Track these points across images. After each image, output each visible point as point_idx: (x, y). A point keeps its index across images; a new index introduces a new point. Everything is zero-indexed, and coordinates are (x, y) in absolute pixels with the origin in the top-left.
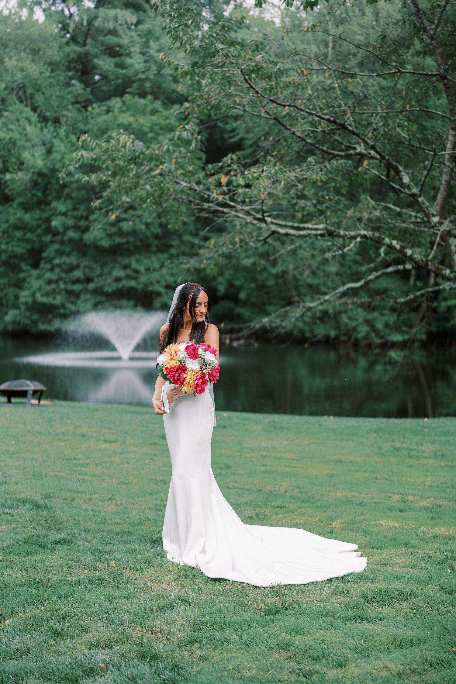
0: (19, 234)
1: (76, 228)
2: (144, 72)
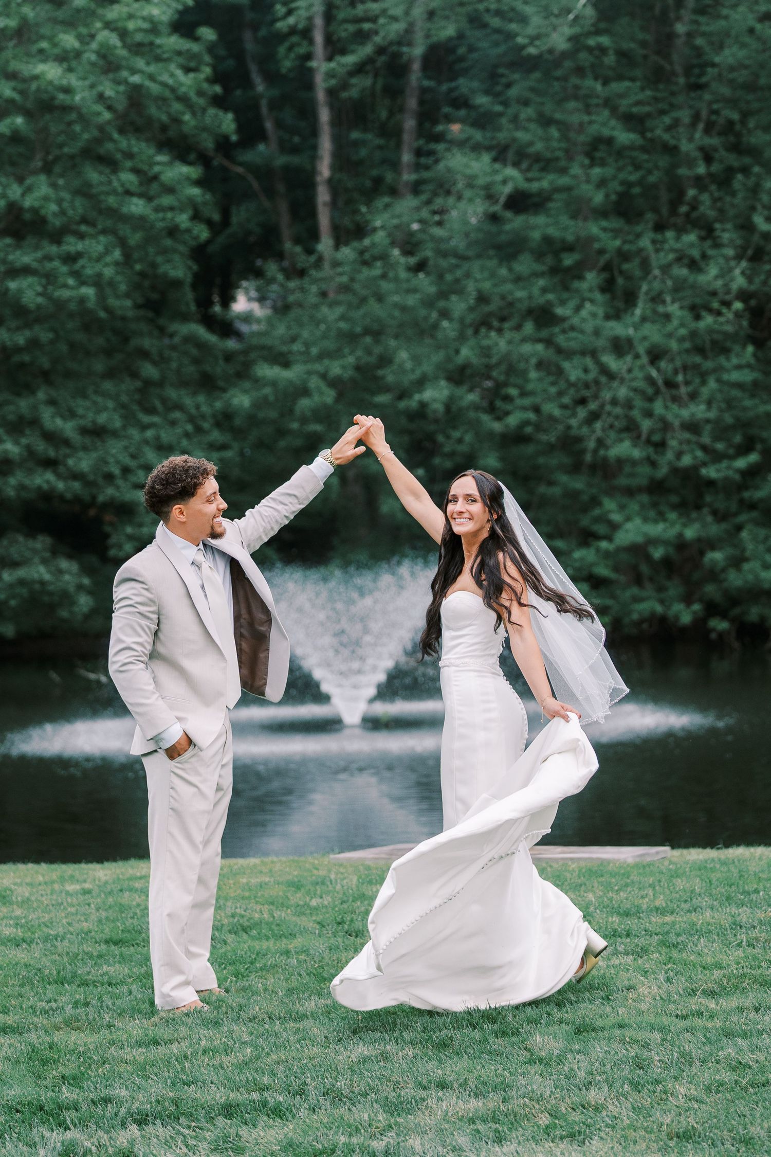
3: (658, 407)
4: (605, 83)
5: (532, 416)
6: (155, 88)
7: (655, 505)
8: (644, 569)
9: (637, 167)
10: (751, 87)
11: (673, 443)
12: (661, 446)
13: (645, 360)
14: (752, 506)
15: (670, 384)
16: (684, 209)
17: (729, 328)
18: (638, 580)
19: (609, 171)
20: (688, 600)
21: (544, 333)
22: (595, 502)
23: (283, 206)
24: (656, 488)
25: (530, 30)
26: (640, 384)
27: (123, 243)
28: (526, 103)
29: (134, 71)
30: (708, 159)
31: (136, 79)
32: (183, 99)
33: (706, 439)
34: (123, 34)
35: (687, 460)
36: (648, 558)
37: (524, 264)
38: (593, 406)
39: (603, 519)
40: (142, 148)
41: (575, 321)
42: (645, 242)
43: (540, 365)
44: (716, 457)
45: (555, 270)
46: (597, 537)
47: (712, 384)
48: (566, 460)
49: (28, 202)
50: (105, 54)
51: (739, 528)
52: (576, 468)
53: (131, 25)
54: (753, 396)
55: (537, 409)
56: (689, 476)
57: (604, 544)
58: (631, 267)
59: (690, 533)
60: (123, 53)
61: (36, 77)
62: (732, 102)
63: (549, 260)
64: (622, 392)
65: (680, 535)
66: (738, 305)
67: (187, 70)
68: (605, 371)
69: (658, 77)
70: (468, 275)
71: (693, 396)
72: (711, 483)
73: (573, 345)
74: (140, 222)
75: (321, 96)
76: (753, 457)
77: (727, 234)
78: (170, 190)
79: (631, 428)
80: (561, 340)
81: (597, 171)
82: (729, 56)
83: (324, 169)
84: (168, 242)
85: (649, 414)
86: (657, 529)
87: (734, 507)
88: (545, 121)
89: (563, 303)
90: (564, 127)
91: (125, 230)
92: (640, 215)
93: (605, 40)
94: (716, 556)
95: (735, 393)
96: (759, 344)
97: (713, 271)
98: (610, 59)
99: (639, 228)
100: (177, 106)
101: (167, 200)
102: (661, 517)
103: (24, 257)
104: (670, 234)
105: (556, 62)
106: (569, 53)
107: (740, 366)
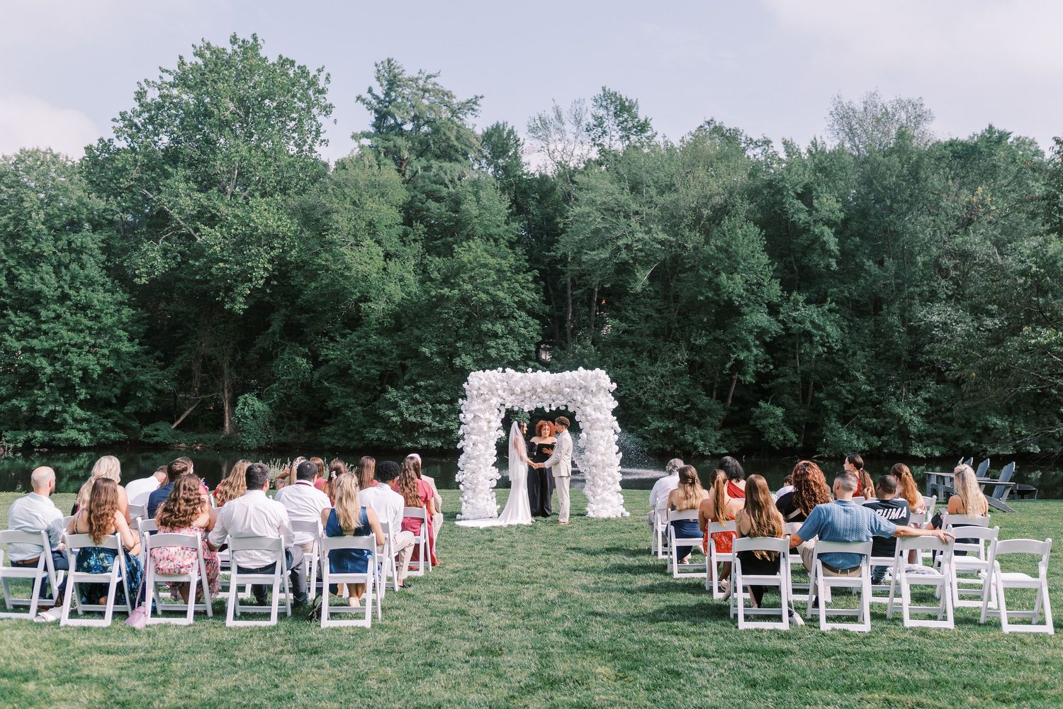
0: (374, 357)
1: (440, 354)
2: (476, 217)
3: (663, 391)
4: (651, 299)
5: (628, 392)
6: (528, 299)
7: (661, 418)
8: (657, 435)
9: (659, 323)
10: (691, 303)
11: (666, 401)
12: (663, 401)
13: (659, 377)
14: (688, 419)
15: (666, 384)
16: (671, 336)
17: (683, 370)
18: (655, 437)
19: (651, 325)
20: (669, 445)
21: (632, 369)
22: (645, 416)
23: (557, 327)
24: (661, 412)
25: (631, 286)
26: (658, 384)
27: (518, 341)
28: (629, 305)
29: (522, 294)
30: (679, 322)
31: (523, 296)
32: (534, 301)
33: (676, 400)
34: (520, 284)
35: (670, 406)
36: (659, 432)
37: (628, 350)
38: (645, 390)
39: (647, 421)
40: (523, 314)
41: (640, 366)
42: (660, 345)
43: (631, 378)
44: (678, 405)
45: (635, 351)
47: (678, 385)
49: (494, 329)
50: (514, 288)
51: (684, 425)
52: (639, 406)
53: (522, 281)
54: (689, 389)
55: (629, 390)
56: (671, 409)
58: (657, 351)
59: (670, 426)
60: (519, 288)
61: (496, 295)
62: (686, 307)
63: (634, 349)
64: (653, 386)
65: (668, 426)
66: (685, 363)
67: (537, 293)
68: (648, 380)
69: (666, 298)
70: (611, 352)
71: (673, 388)
72: (677, 412)
74: (523, 336)
75: (569, 297)
76: (688, 406)
77: (683, 343)
78: (530, 326)
79: (655, 396)
81: (647, 325)
82: (685, 294)
83: (569, 317)
84: (530, 341)
85: (660, 392)
86: (661, 425)
87: (683, 419)
88: (634, 310)
90: (639, 312)
91: (519, 337)
92: (659, 336)
93: (651, 288)
94: (677, 433)
95: (684, 388)
96: (691, 374)
97: (679, 354)
98: (652, 294)
99: (659, 341)
100: (533, 303)
101: (530, 329)
102: (663, 421)
103: (493, 344)
104: (667, 343)
105: (638, 294)
106: (642, 293)
107: (686, 380)
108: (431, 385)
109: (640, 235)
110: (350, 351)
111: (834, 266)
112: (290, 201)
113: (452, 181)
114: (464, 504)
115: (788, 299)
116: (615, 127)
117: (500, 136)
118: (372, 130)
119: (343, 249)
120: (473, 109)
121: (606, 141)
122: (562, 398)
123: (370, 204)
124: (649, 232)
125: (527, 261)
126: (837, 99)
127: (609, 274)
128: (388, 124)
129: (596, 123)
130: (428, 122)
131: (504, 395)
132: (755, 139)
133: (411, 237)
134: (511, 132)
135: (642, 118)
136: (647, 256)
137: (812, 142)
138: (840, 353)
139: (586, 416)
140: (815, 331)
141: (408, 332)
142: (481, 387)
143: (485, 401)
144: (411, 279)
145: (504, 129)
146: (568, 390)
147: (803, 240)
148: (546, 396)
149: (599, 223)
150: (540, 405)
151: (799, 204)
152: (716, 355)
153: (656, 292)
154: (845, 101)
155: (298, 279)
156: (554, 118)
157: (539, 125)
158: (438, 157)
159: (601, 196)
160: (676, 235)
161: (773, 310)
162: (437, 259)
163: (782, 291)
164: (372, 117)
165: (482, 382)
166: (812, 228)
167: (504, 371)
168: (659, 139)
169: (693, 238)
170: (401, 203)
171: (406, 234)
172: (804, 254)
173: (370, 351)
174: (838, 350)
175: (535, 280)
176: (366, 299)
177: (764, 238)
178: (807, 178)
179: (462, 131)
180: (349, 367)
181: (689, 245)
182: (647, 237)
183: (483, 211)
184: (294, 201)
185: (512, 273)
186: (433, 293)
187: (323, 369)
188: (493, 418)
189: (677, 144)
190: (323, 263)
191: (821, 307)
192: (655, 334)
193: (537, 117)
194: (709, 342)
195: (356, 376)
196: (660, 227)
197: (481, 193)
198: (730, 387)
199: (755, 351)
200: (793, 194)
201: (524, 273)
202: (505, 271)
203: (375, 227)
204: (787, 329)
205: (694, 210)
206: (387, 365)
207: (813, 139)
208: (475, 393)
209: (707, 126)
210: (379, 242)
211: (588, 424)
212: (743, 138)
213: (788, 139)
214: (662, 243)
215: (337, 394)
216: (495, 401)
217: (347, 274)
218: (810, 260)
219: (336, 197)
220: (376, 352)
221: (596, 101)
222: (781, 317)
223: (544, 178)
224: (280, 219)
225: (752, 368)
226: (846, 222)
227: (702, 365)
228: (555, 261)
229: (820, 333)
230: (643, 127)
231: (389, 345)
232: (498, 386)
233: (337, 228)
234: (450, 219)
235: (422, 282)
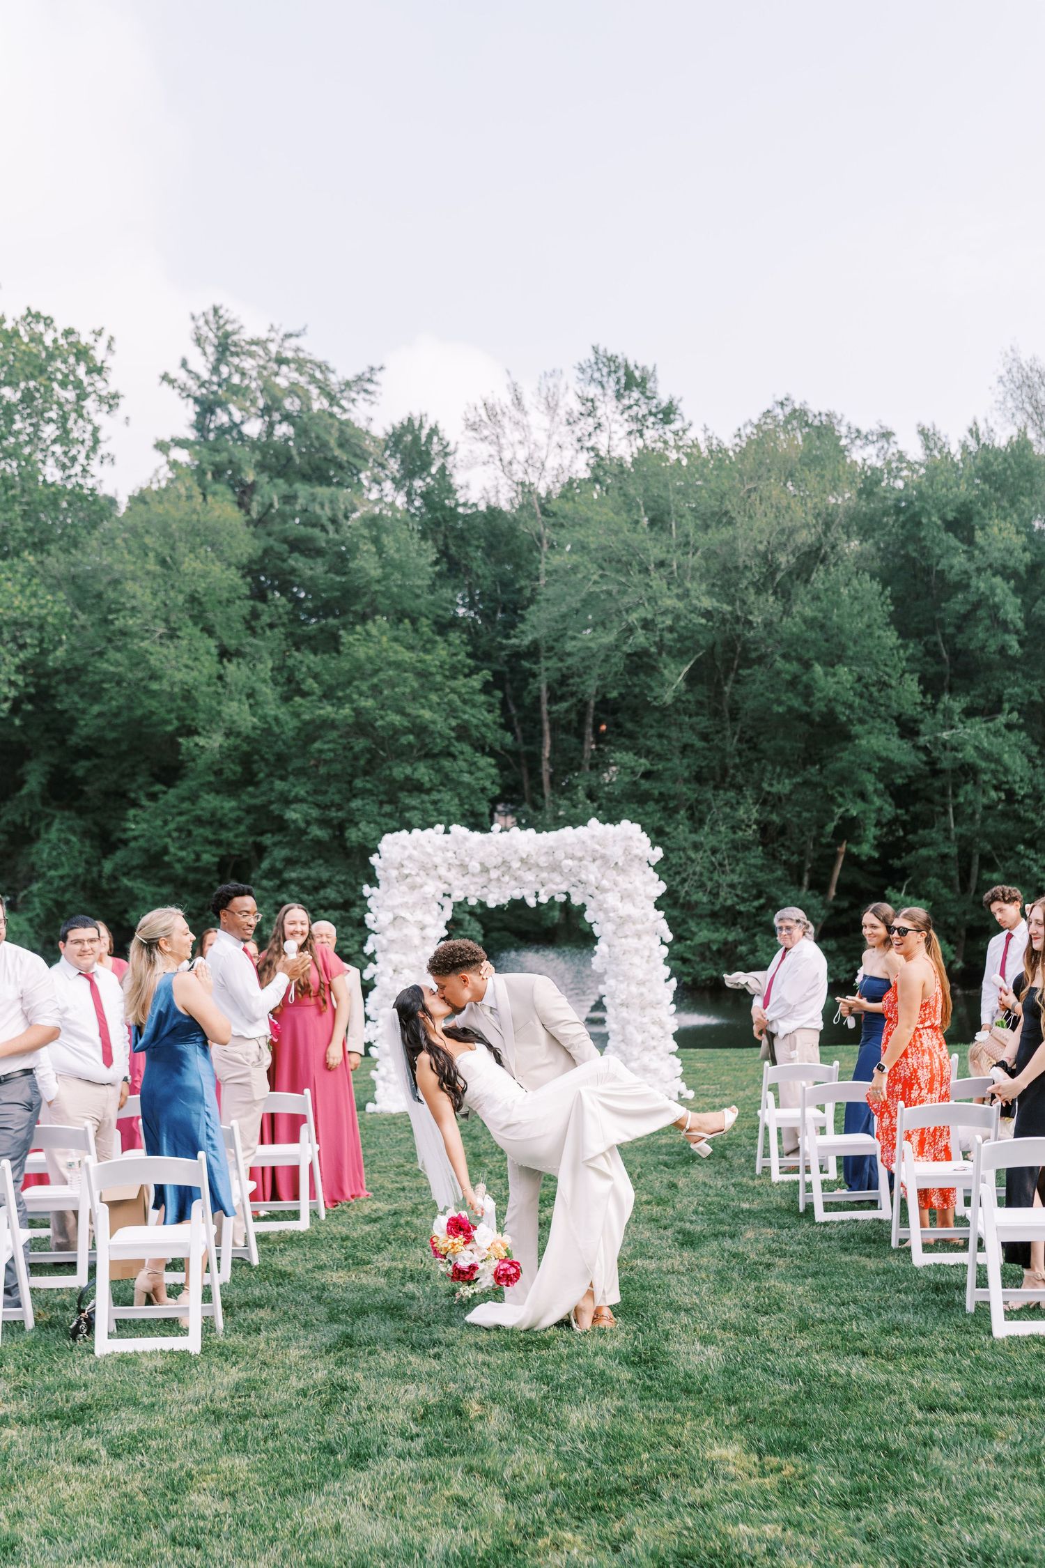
0: (207, 832)
1: (324, 822)
2: (378, 581)
3: (716, 876)
4: (690, 716)
6: (475, 721)
7: (713, 923)
8: (707, 953)
9: (705, 758)
10: (762, 719)
11: (722, 894)
12: (717, 895)
13: (709, 853)
14: (760, 924)
15: (721, 865)
16: (728, 780)
17: (751, 838)
18: (703, 958)
19: (691, 761)
22: (684, 922)
23: (525, 771)
24: (714, 915)
25: (654, 694)
26: (707, 865)
27: (459, 795)
28: (651, 727)
29: (465, 712)
30: (740, 755)
31: (466, 717)
32: (486, 725)
33: (739, 892)
34: (460, 695)
35: (729, 902)
36: (709, 948)
37: (652, 806)
38: (684, 875)
39: (689, 930)
40: (467, 749)
41: (675, 834)
42: (709, 795)
44: (744, 900)
45: (665, 809)
46: (687, 939)
47: (741, 865)
48: (670, 902)
49: (417, 775)
50: (450, 703)
51: (755, 935)
53: (463, 691)
54: (761, 871)
56: (730, 909)
57: (688, 942)
58: (703, 807)
59: (730, 938)
60: (459, 703)
61: (419, 716)
62: (753, 727)
63: (662, 804)
64: (698, 869)
65: (725, 939)
66: (754, 827)
67: (489, 712)
68: (689, 859)
69: (716, 713)
71: (733, 871)
72: (740, 913)
73: (674, 846)
74: (468, 786)
75: (545, 716)
76: (762, 901)
77: (748, 792)
78: (480, 769)
79: (702, 886)
80: (668, 843)
81: (685, 761)
82: (750, 705)
83: (546, 753)
84: (481, 795)
85: (711, 879)
86: (715, 936)
87: (752, 924)
88: (660, 736)
89: (669, 825)
90: (670, 739)
91: (461, 790)
92: (706, 780)
93: (690, 697)
94: (743, 949)
95: (753, 870)
96: (764, 845)
97: (741, 811)
98: (692, 707)
99: (705, 789)
100: (483, 729)
101: (480, 774)
102: (717, 930)
103: (414, 802)
104: (721, 792)
105: (667, 709)
106: (673, 704)
107: (756, 856)
108: (308, 878)
109: (669, 602)
110: (166, 823)
111: (1015, 648)
112: (50, 561)
113: (333, 521)
114: (379, 1084)
115: (933, 709)
116: (618, 417)
117: (417, 438)
118: (191, 435)
119: (145, 644)
120: (366, 391)
121: (601, 441)
122: (558, 879)
123: (190, 564)
124: (686, 595)
125: (469, 655)
126: (1010, 354)
127: (616, 673)
128: (218, 423)
129: (583, 409)
130: (287, 417)
131: (452, 875)
132: (864, 431)
133: (265, 619)
134: (434, 431)
135: (663, 398)
136: (681, 639)
137: (970, 431)
138: (1028, 801)
139: (606, 912)
140: (983, 764)
141: (264, 787)
142: (405, 863)
143: (413, 888)
144: (268, 693)
145: (421, 426)
146: (569, 862)
147: (958, 604)
148: (529, 876)
149: (595, 583)
150: (517, 894)
151: (951, 540)
152: (808, 810)
153: (700, 704)
154: (1025, 358)
155: (69, 699)
156: (509, 403)
157: (485, 418)
158: (306, 478)
159: (597, 535)
160: (731, 602)
161: (908, 729)
162: (312, 657)
163: (924, 693)
164: (189, 411)
165: (407, 853)
166: (974, 582)
167: (447, 832)
168: (695, 434)
169: (764, 608)
170: (245, 560)
171: (255, 615)
172: (959, 629)
173: (199, 821)
174: (1025, 796)
175: (487, 688)
176: (191, 732)
177: (889, 601)
178: (963, 491)
179: (349, 431)
180: (165, 850)
181: (757, 619)
182: (680, 605)
183: (388, 569)
184: (56, 562)
185: (446, 677)
186: (306, 717)
187: (120, 855)
188: (429, 920)
189: (729, 442)
190: (112, 669)
191: (992, 720)
192: (699, 778)
193: (480, 404)
194: (796, 786)
195: (178, 866)
196: (704, 587)
197: (387, 540)
198: (831, 867)
199: (878, 802)
200: (939, 522)
201: (466, 676)
202: (432, 674)
203: (200, 604)
204: (932, 763)
205: (764, 556)
206: (230, 845)
207: (971, 425)
208: (394, 873)
209: (778, 411)
210: (209, 631)
211: (609, 927)
212: (843, 430)
213: (928, 425)
214: (708, 614)
215: (144, 899)
216: (432, 888)
217: (155, 686)
218: (970, 639)
219: (130, 552)
220: (211, 823)
221: (582, 370)
222: (922, 740)
223: (493, 513)
224: (34, 595)
225: (872, 832)
226: (1033, 569)
227: (782, 831)
228: (517, 655)
229: (993, 766)
230: (667, 414)
231: (232, 810)
232: (438, 860)
233: (133, 608)
234: (332, 587)
235: (286, 699)
